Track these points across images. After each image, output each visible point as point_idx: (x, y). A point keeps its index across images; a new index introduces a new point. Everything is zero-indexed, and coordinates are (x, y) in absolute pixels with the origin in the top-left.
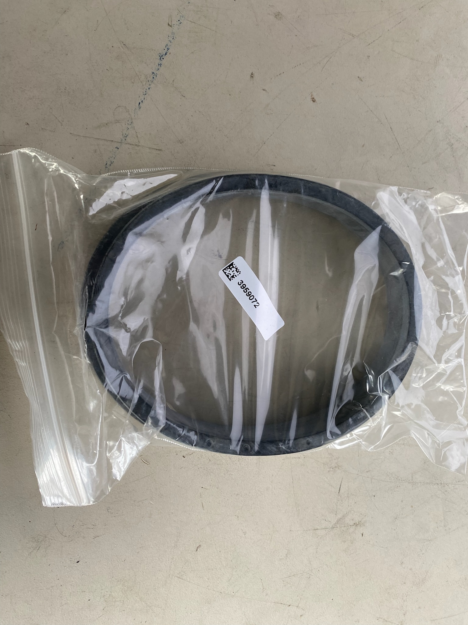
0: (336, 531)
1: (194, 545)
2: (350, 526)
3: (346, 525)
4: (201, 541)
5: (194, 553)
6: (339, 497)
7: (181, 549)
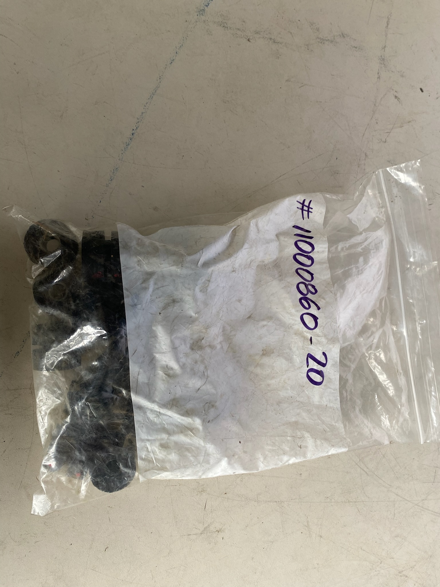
0: (204, 536)
1: (104, 547)
2: (213, 533)
3: (211, 532)
4: (108, 544)
5: (104, 553)
6: (205, 512)
7: (95, 550)
